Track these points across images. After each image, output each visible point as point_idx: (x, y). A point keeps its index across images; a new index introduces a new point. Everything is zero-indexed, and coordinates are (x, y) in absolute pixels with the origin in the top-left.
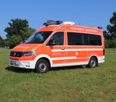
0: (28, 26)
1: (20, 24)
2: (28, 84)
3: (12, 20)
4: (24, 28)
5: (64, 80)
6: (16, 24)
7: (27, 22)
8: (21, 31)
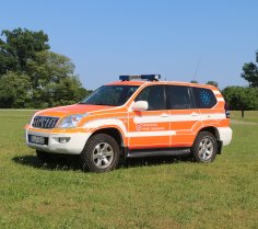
0: (48, 48)
1: (26, 42)
2: (46, 204)
3: (6, 32)
4: (38, 54)
5: (141, 194)
6: (16, 44)
7: (46, 39)
8: (29, 61)
